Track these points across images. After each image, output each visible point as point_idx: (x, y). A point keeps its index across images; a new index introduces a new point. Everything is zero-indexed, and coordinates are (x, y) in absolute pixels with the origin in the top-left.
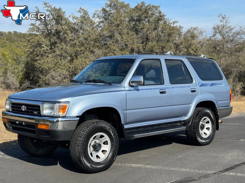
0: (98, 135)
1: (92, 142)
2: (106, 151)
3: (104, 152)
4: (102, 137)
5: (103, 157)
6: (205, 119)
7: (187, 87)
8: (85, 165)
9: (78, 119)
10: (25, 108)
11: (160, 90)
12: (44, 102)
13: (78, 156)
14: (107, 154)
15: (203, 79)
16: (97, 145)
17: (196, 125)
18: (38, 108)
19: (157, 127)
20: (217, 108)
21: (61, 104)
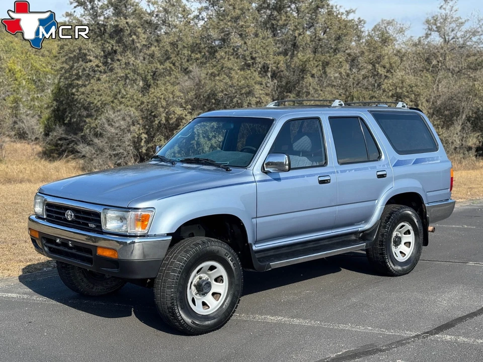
0: (206, 266)
1: (194, 278)
2: (220, 294)
3: (215, 295)
4: (212, 268)
5: (214, 305)
6: (403, 226)
7: (370, 169)
8: (182, 321)
9: (170, 238)
10: (73, 215)
11: (319, 177)
12: (108, 207)
13: (170, 305)
14: (222, 299)
15: (400, 152)
16: (204, 284)
17: (386, 239)
18: (96, 218)
19: (313, 244)
20: (427, 205)
21: (139, 213)
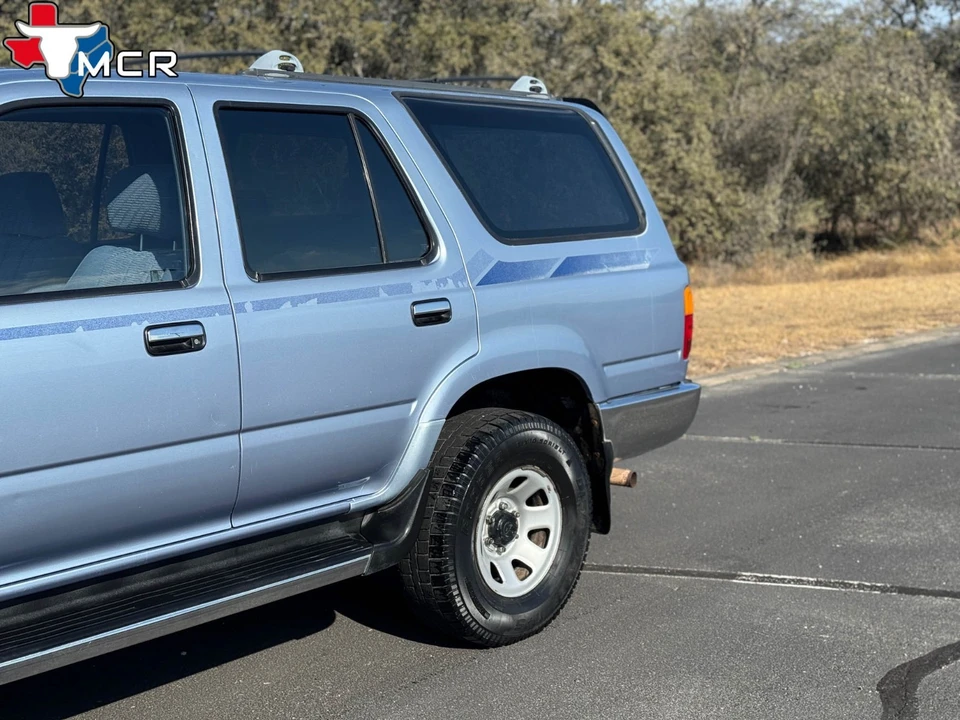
6: (520, 480)
7: (383, 294)
11: (149, 328)
15: (507, 237)
17: (452, 530)
20: (601, 408)
